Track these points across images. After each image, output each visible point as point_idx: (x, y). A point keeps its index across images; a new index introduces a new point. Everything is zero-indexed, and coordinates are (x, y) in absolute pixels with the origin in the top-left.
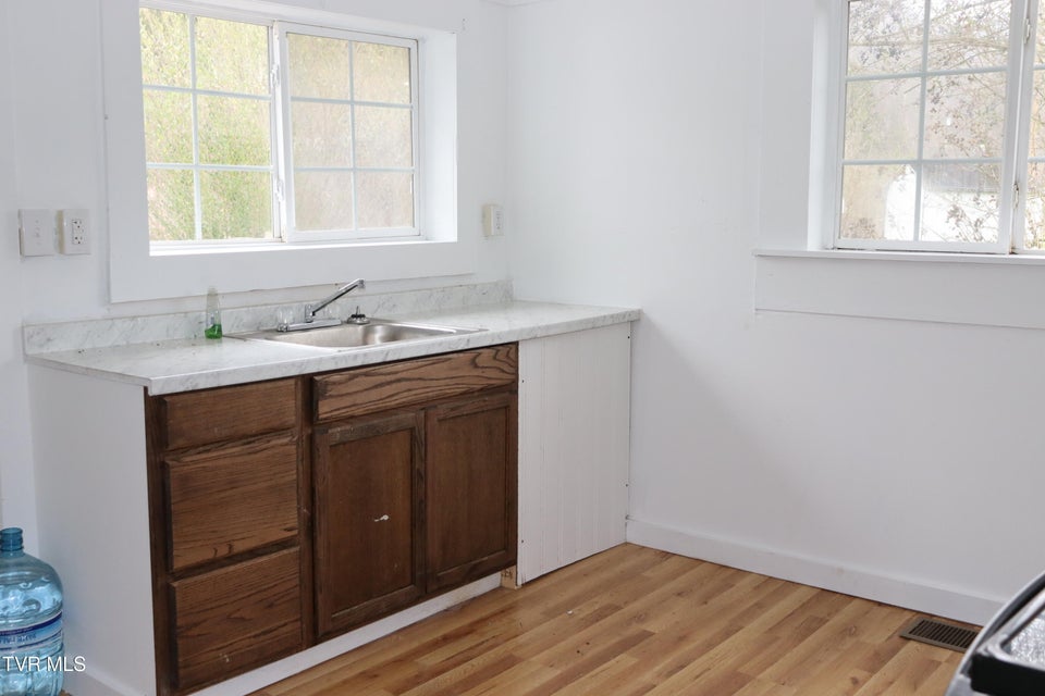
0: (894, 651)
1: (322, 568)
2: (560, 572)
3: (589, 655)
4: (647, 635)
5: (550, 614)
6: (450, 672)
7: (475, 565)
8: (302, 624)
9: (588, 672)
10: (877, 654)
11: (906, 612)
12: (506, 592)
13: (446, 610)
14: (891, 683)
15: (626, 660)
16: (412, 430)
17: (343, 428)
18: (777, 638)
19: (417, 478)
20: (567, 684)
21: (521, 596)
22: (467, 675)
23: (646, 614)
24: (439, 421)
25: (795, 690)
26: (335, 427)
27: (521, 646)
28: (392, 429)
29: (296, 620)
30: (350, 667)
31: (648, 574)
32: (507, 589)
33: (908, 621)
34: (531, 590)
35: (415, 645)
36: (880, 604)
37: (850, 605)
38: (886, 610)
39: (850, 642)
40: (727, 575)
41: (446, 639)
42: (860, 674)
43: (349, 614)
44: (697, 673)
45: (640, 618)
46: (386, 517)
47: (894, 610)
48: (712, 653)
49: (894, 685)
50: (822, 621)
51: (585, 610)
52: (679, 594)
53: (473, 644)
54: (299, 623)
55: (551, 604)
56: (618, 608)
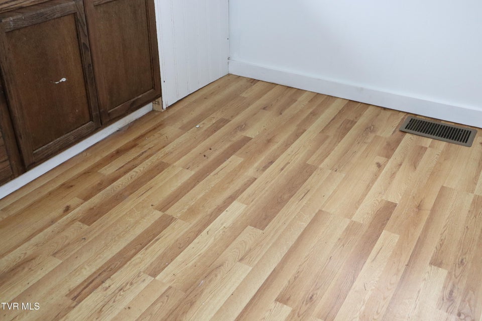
0: (398, 142)
1: (19, 122)
2: (190, 97)
3: (212, 158)
4: (247, 139)
5: (185, 128)
6: (122, 178)
7: (134, 102)
8: (10, 161)
9: (212, 171)
10: (389, 144)
11: (400, 113)
12: (157, 114)
13: (118, 131)
14: (400, 165)
15: (235, 160)
16: (75, 14)
17: (15, 18)
18: (327, 137)
19: (83, 49)
20: (198, 182)
21: (166, 116)
22: (133, 179)
23: (246, 125)
24: (96, 6)
25: (344, 175)
26: (8, 17)
27: (167, 154)
28: (58, 15)
29: (5, 161)
30: (53, 181)
31: (244, 95)
32: (157, 111)
33: (403, 119)
34: (172, 112)
35: (98, 159)
36: (385, 109)
37: (367, 111)
38: (389, 113)
39: (372, 136)
40: (292, 93)
41: (119, 153)
42: (381, 160)
43: (47, 149)
44: (281, 166)
45: (241, 127)
46: (64, 80)
47: (393, 112)
48: (289, 150)
49: (402, 166)
50: (353, 123)
51: (207, 124)
52: (264, 108)
53: (136, 155)
54: (8, 163)
55: (186, 120)
56: (227, 121)
